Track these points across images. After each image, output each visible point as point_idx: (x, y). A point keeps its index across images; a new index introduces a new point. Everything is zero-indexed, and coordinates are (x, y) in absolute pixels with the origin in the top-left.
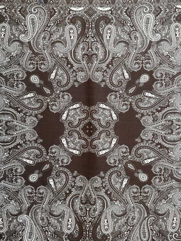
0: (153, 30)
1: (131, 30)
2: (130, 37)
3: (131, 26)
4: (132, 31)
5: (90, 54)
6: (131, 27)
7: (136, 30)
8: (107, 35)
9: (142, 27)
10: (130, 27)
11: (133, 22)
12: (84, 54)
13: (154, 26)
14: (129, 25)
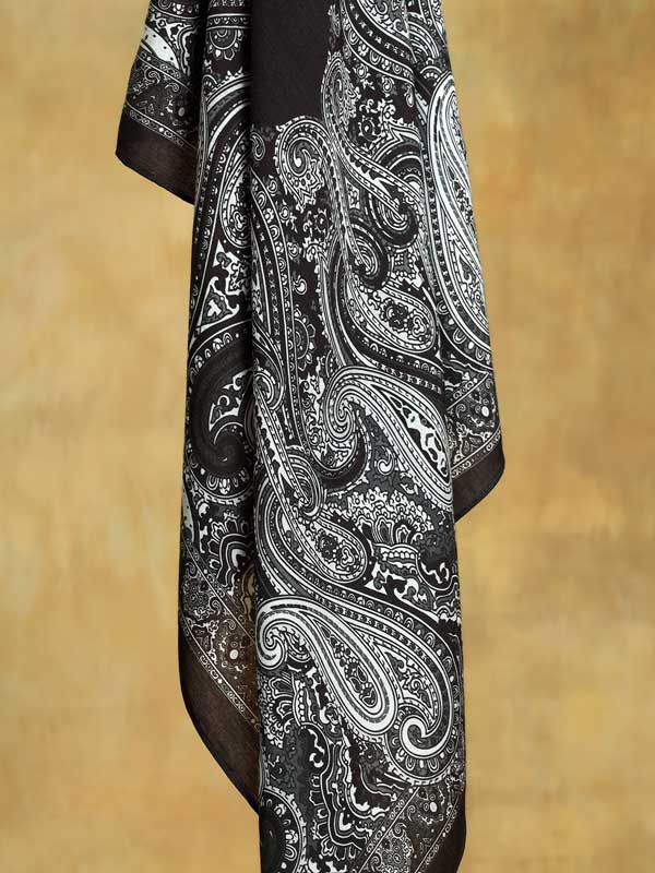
0: (311, 664)
1: (377, 567)
2: (348, 525)
3: (401, 586)
4: (371, 568)
5: (394, 254)
6: (391, 584)
7: (359, 585)
8: (431, 431)
9: (355, 630)
10: (395, 577)
11: (406, 616)
12: (418, 233)
13: (322, 688)
14: (412, 583)
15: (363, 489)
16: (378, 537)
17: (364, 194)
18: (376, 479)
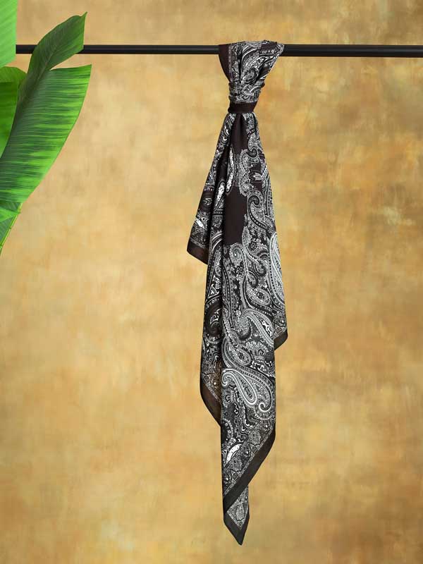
0: (235, 386)
2: (246, 350)
3: (259, 367)
4: (252, 362)
6: (257, 366)
7: (249, 366)
8: (268, 326)
9: (247, 378)
10: (258, 364)
11: (261, 375)
13: (238, 393)
14: (262, 366)
15: (250, 341)
16: (254, 354)
17: (252, 263)
18: (254, 338)
